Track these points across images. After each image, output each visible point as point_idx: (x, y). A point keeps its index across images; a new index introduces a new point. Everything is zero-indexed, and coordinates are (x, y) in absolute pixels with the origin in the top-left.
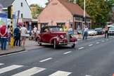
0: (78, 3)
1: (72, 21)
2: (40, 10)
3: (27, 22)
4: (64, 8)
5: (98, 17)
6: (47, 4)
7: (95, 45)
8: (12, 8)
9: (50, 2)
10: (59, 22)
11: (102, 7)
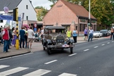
0: (83, 5)
1: (77, 23)
2: (45, 12)
3: (32, 24)
4: (69, 10)
5: (104, 19)
6: (52, 6)
7: (100, 47)
8: (18, 10)
9: (54, 4)
10: (64, 24)
11: (107, 9)
